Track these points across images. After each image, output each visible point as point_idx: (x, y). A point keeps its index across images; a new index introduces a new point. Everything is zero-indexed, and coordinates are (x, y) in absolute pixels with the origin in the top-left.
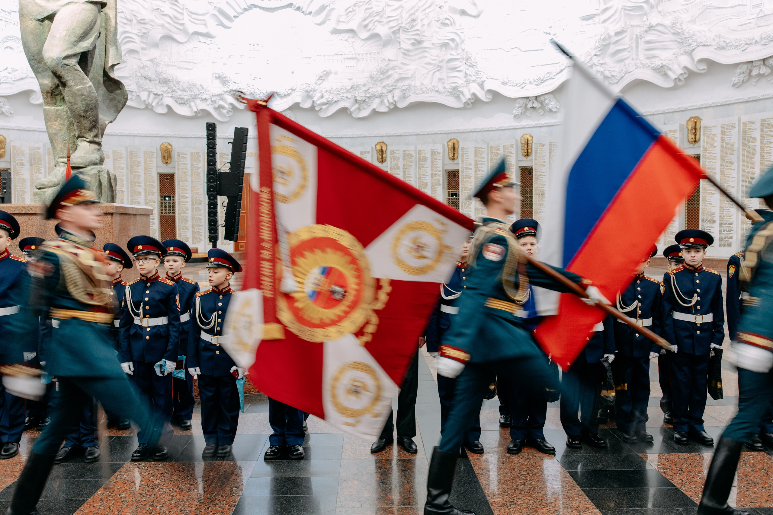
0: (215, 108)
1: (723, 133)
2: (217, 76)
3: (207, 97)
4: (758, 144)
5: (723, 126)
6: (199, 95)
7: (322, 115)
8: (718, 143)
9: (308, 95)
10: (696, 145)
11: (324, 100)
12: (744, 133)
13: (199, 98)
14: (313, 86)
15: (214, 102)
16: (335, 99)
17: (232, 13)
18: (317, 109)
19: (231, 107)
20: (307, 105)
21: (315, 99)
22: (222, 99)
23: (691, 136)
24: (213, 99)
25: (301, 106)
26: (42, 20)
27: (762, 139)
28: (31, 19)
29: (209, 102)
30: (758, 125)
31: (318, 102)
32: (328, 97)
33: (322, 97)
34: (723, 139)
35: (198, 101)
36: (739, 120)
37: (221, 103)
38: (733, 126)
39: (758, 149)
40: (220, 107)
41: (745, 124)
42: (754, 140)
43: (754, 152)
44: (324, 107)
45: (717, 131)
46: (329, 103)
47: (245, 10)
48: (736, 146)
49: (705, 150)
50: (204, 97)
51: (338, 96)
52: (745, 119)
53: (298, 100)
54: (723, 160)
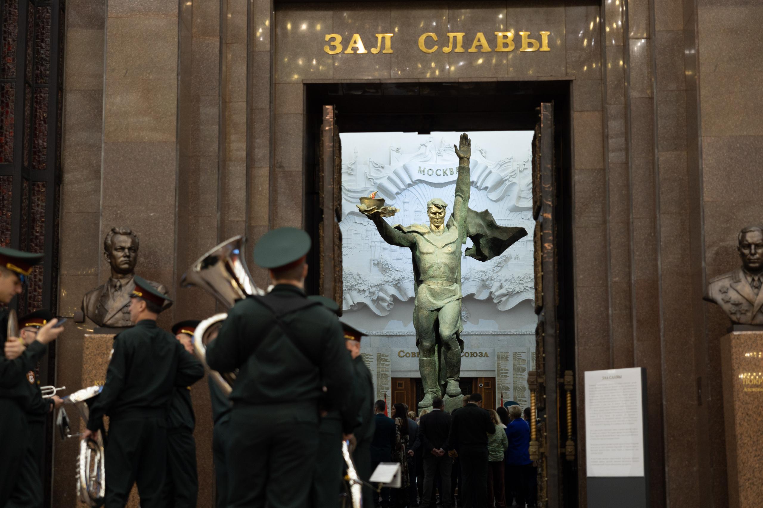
0: (373, 301)
2: (376, 263)
3: (366, 288)
6: (356, 285)
7: (501, 308)
9: (484, 285)
11: (504, 291)
13: (356, 289)
14: (489, 275)
15: (373, 293)
16: (517, 290)
17: (394, 190)
18: (495, 301)
19: (392, 299)
20: (483, 296)
21: (493, 290)
22: (381, 290)
24: (372, 290)
25: (475, 297)
26: (433, 311)
28: (426, 310)
29: (367, 293)
31: (497, 294)
32: (507, 287)
33: (501, 287)
35: (354, 293)
37: (381, 294)
40: (380, 299)
44: (504, 299)
46: (510, 294)
47: (409, 185)
50: (362, 288)
51: (521, 286)
53: (473, 290)
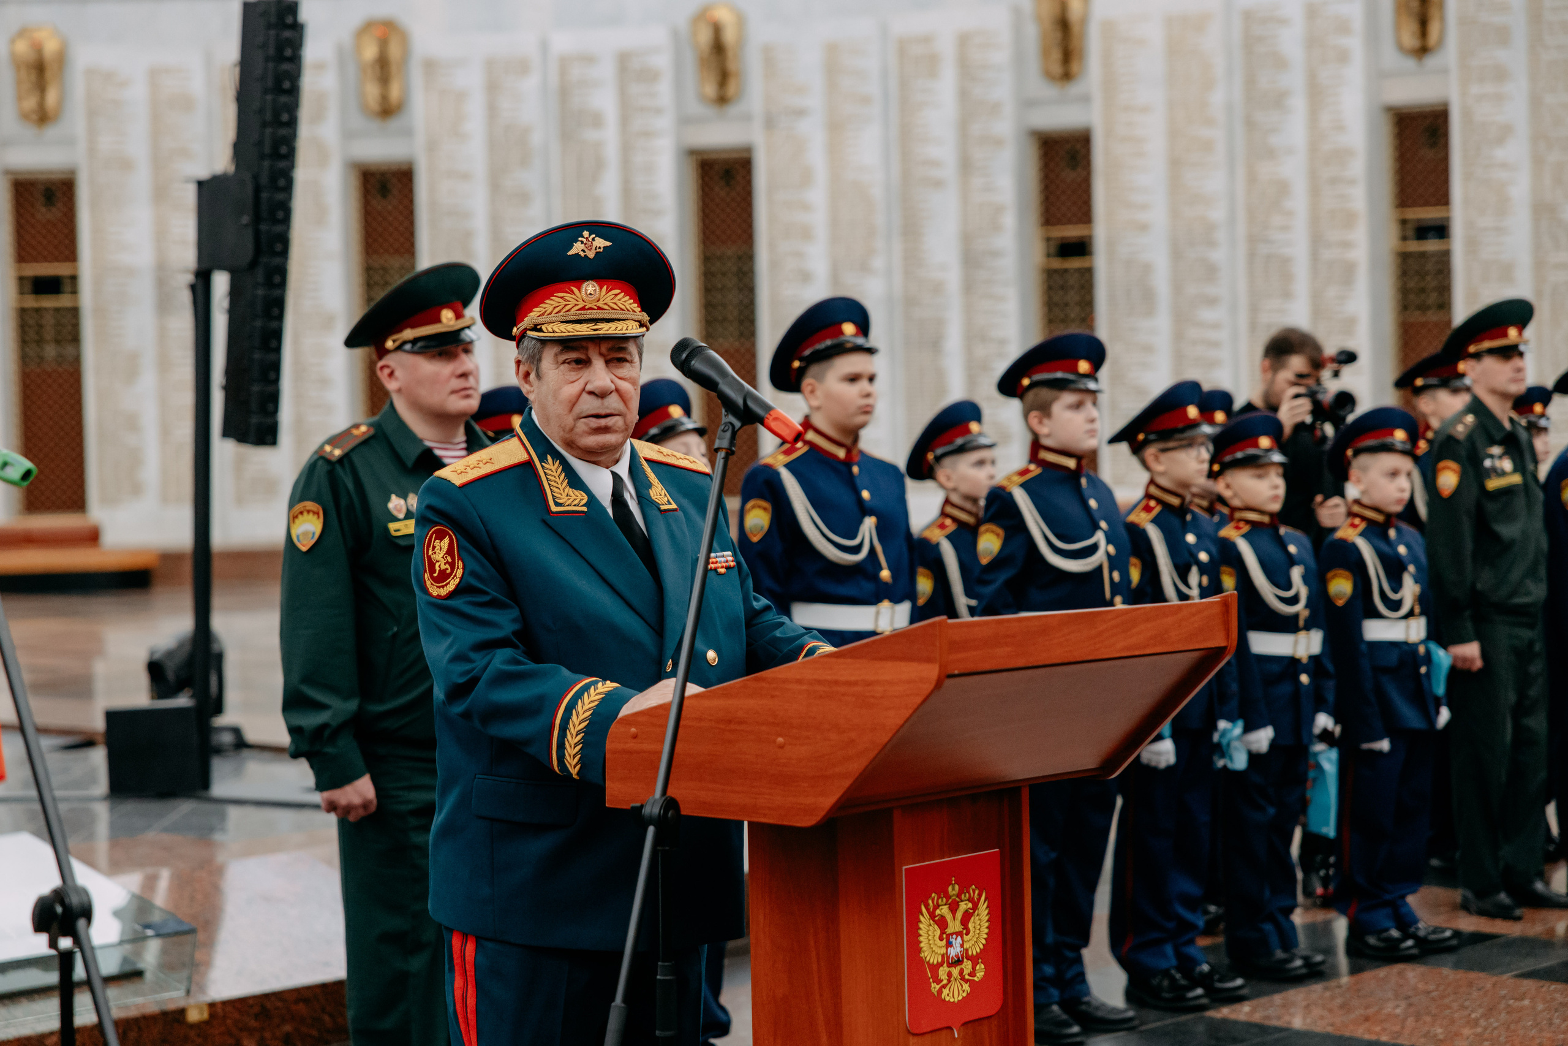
1: (493, 88)
4: (610, 136)
5: (490, 65)
8: (475, 124)
10: (394, 124)
12: (564, 92)
23: (372, 91)
27: (625, 120)
30: (606, 71)
34: (492, 110)
36: (544, 46)
38: (522, 67)
39: (612, 152)
41: (565, 63)
42: (597, 121)
43: (599, 165)
45: (471, 80)
48: (536, 138)
49: (432, 147)
52: (563, 42)
54: (495, 186)
